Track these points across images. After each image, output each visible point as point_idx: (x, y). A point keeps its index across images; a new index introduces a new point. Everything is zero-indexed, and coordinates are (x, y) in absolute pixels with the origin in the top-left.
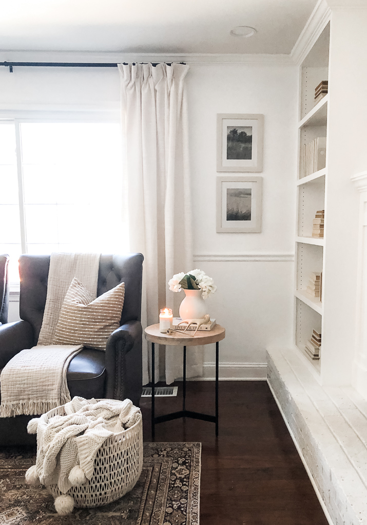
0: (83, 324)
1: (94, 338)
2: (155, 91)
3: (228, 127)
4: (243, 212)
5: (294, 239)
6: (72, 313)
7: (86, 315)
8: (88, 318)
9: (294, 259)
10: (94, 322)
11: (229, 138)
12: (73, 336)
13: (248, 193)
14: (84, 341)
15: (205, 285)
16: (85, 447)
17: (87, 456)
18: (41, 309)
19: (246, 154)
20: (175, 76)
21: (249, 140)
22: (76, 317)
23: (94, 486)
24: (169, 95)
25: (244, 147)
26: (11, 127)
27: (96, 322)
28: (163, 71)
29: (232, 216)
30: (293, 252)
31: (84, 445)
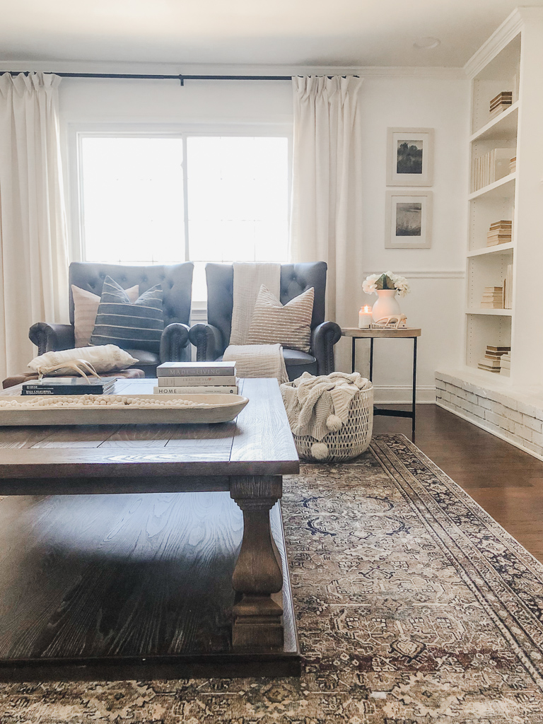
0: (280, 325)
1: (291, 338)
2: (329, 104)
3: (398, 141)
4: (413, 227)
5: (465, 253)
6: (269, 314)
7: (283, 315)
8: (285, 319)
9: (464, 275)
10: (291, 323)
11: (399, 152)
12: (270, 336)
13: (417, 208)
14: (281, 341)
15: (402, 283)
16: (340, 398)
17: (343, 406)
18: (228, 316)
19: (417, 169)
20: (350, 90)
21: (420, 153)
22: (273, 318)
23: (343, 436)
24: (343, 108)
25: (414, 162)
26: (179, 141)
27: (292, 323)
28: (337, 84)
29: (402, 232)
30: (464, 269)
31: (339, 395)
